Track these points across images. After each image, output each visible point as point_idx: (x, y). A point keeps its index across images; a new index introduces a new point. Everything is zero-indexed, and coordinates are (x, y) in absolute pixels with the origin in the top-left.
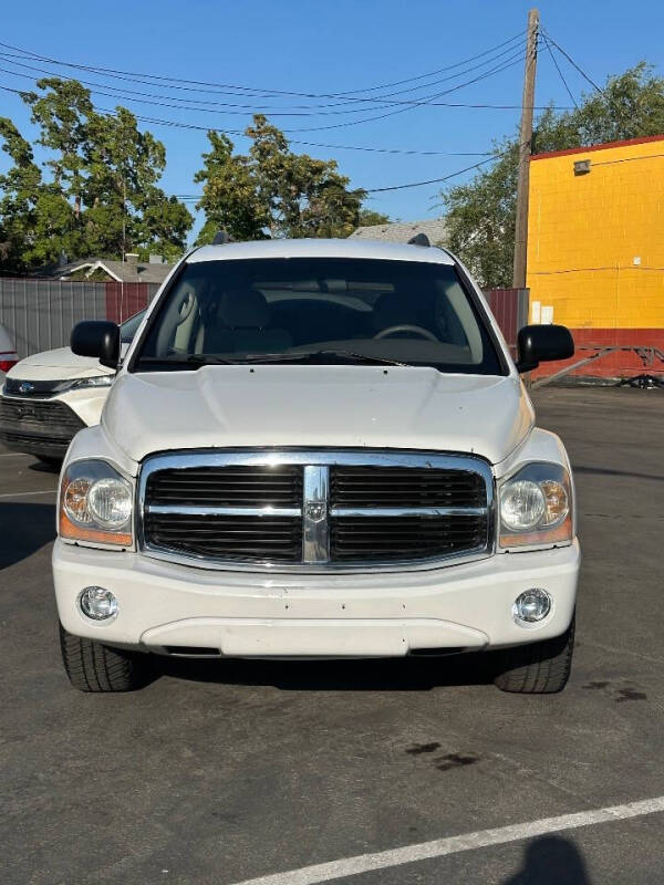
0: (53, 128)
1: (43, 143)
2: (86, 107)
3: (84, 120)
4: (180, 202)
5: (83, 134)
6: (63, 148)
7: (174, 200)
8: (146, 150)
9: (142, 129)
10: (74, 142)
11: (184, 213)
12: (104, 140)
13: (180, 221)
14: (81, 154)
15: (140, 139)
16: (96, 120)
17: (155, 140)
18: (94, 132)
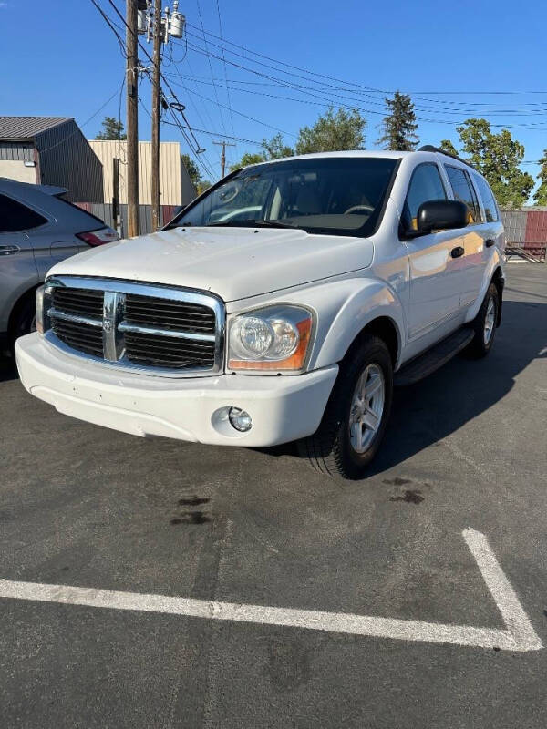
0: (470, 143)
1: (464, 150)
2: (487, 130)
3: (485, 138)
4: (529, 175)
5: (484, 144)
6: (473, 152)
7: (526, 174)
8: (514, 150)
9: (513, 140)
10: (478, 149)
11: (530, 180)
12: (493, 146)
13: (527, 185)
14: (482, 154)
15: (512, 145)
16: (490, 137)
17: (520, 145)
18: (488, 143)
